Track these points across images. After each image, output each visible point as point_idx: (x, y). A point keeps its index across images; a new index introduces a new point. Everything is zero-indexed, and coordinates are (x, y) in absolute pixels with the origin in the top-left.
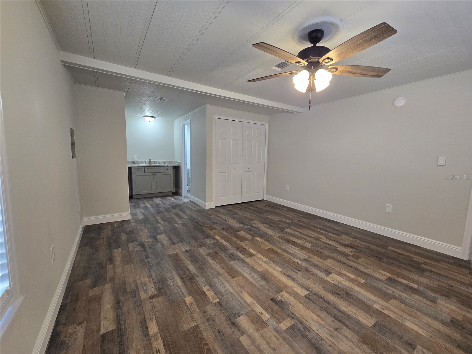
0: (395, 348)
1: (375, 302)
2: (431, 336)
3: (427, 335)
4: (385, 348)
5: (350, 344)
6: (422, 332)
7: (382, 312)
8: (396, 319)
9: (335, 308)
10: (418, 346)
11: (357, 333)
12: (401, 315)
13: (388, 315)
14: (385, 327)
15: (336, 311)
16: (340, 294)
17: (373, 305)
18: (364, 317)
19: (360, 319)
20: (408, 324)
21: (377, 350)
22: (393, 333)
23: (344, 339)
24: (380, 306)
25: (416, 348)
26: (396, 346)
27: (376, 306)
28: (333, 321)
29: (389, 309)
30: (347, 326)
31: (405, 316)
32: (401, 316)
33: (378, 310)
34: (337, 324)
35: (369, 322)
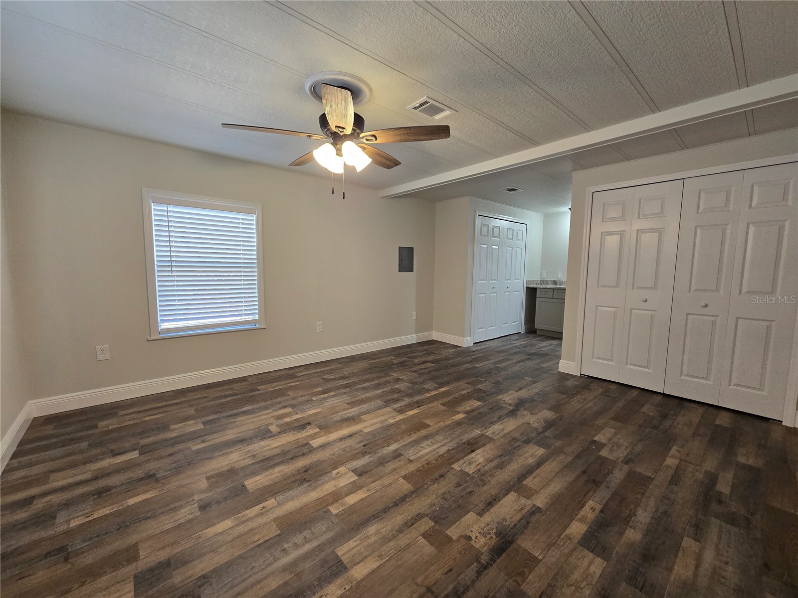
0: (211, 491)
1: (280, 504)
2: (199, 537)
3: (203, 534)
4: (216, 482)
5: (235, 460)
6: (210, 531)
7: (259, 503)
8: (242, 514)
9: (282, 462)
10: (199, 513)
11: (242, 468)
12: (246, 524)
13: (251, 508)
14: (238, 496)
15: (276, 461)
16: (304, 473)
17: (275, 499)
18: (259, 482)
19: (258, 478)
20: (227, 524)
21: (217, 476)
22: (226, 499)
23: (241, 458)
24: (270, 507)
25: (200, 510)
26: (213, 492)
27: (271, 502)
28: (264, 456)
29: (260, 514)
30: (253, 464)
31: (242, 529)
32: (244, 522)
33: (265, 500)
34: (260, 457)
35: (252, 483)
